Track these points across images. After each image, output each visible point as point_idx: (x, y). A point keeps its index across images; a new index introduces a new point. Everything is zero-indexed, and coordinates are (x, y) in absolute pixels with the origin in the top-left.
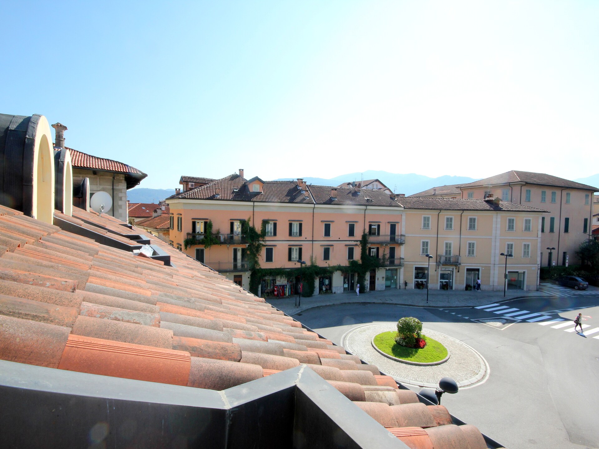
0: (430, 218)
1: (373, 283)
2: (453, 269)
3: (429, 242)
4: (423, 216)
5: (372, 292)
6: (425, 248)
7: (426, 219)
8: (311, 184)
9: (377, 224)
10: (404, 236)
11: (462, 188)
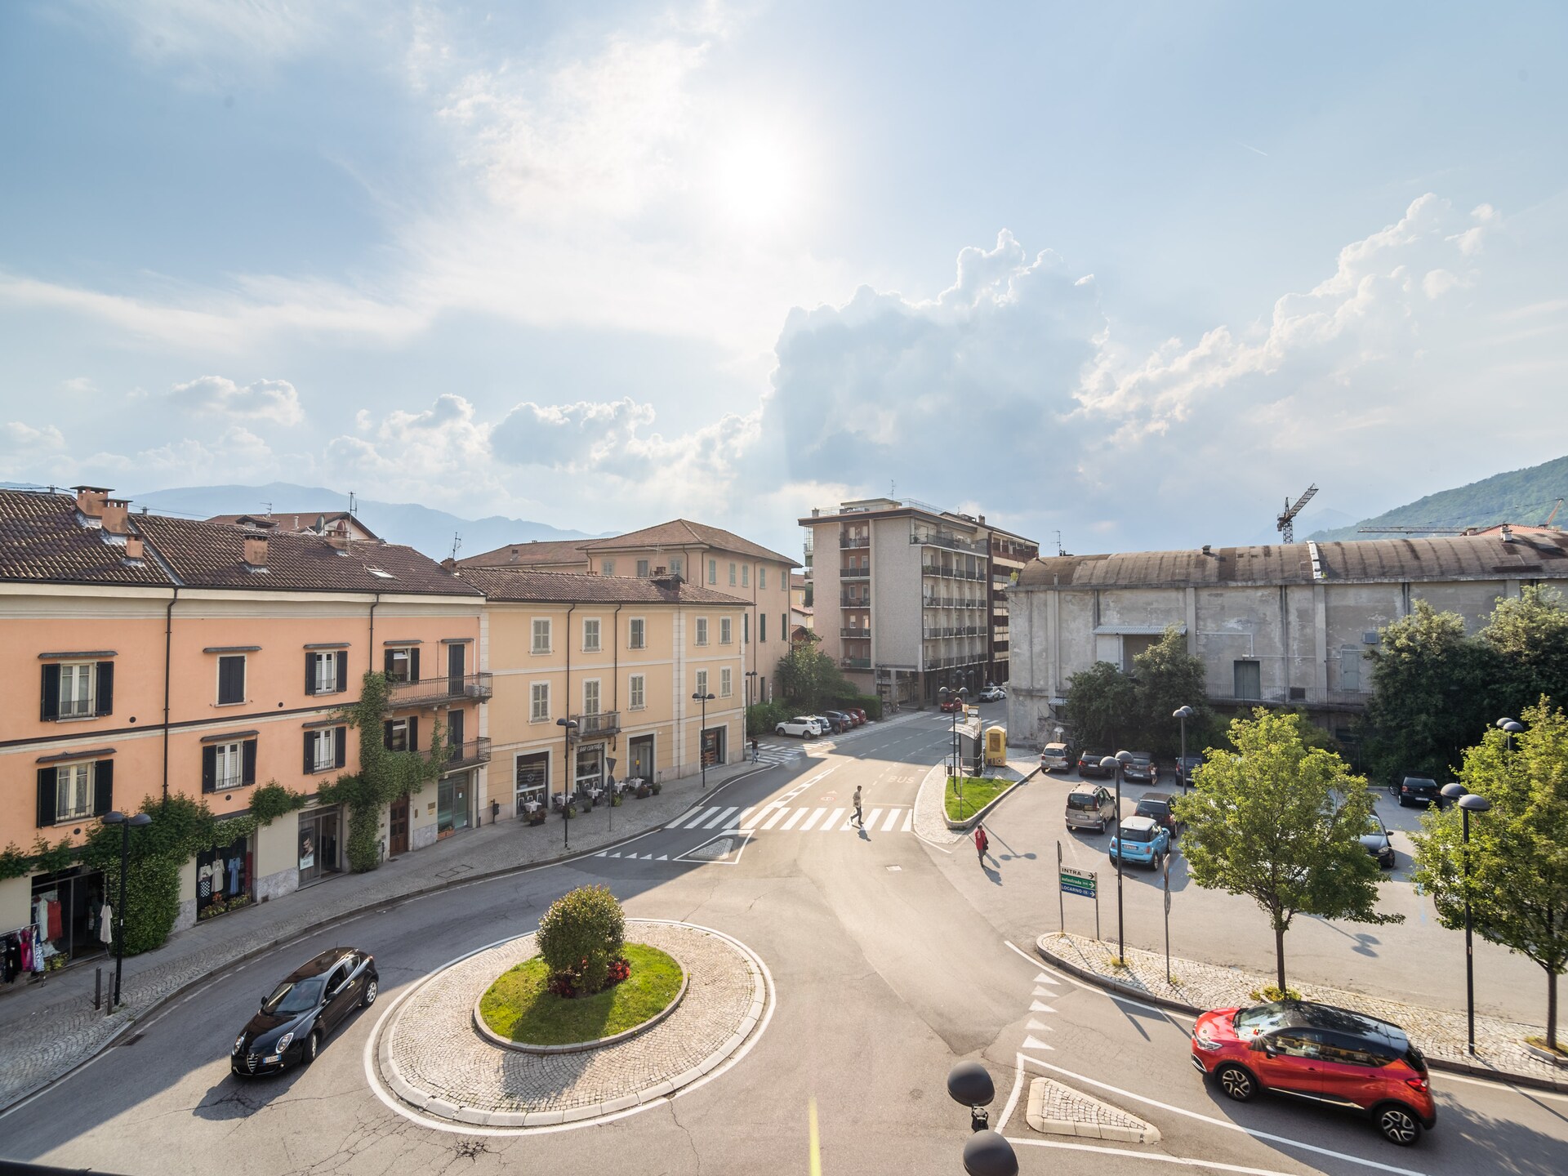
0: (550, 623)
1: (400, 829)
2: (603, 746)
3: (549, 686)
4: (534, 619)
5: (401, 860)
6: (540, 701)
7: (542, 628)
8: (145, 510)
9: (410, 647)
10: (489, 675)
11: (589, 551)
